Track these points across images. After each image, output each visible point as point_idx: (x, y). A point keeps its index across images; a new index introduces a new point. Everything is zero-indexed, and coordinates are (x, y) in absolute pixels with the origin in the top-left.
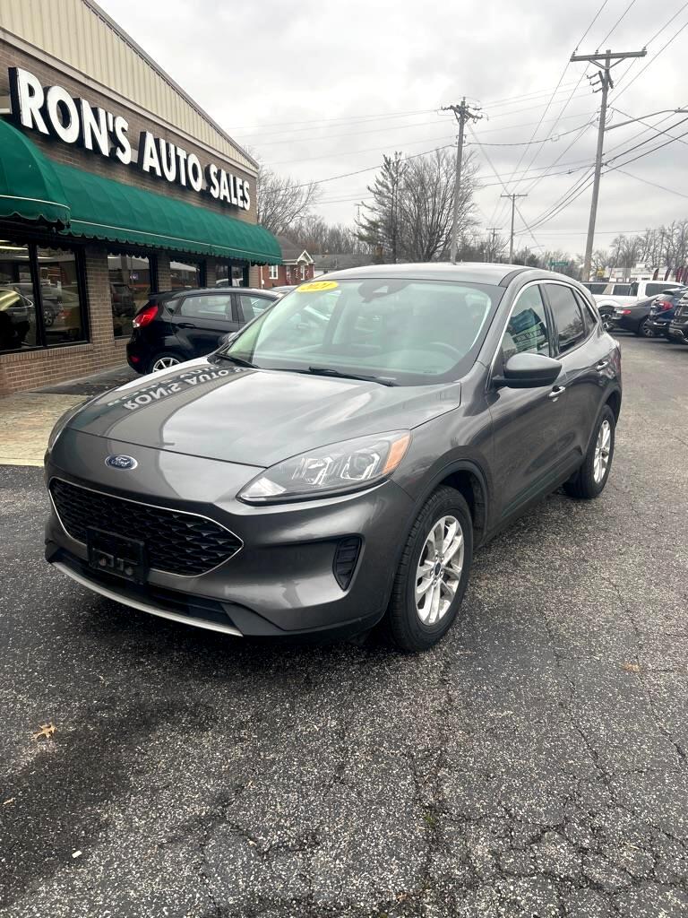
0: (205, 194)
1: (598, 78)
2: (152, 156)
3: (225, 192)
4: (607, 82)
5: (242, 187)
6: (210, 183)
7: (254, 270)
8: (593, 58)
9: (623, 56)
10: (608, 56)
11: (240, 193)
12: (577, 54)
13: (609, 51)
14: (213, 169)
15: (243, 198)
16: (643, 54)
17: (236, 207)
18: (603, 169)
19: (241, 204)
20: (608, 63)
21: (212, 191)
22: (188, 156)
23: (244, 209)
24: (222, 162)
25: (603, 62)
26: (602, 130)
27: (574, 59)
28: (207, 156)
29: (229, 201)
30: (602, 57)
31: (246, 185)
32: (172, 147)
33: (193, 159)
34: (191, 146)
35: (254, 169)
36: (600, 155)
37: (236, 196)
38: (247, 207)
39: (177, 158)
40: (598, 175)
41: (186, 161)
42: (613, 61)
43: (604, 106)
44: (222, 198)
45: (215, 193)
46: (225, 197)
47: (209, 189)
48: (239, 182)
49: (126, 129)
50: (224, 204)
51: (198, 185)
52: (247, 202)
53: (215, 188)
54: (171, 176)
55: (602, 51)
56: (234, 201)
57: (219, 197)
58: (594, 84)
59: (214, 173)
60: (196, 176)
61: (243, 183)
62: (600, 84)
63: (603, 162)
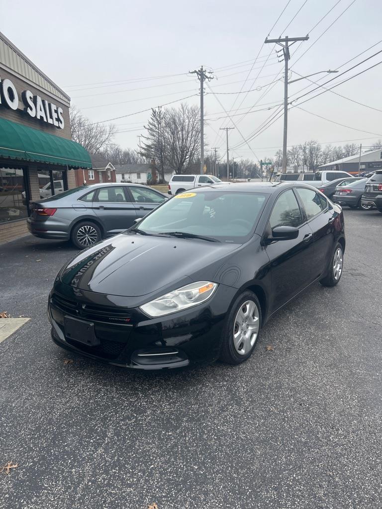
0: (22, 114)
1: (282, 53)
3: (41, 114)
4: (287, 56)
5: (56, 111)
6: (27, 105)
7: (71, 174)
8: (278, 41)
9: (295, 40)
10: (287, 40)
11: (55, 115)
12: (269, 38)
13: (287, 37)
14: (29, 94)
15: (58, 120)
16: (306, 38)
17: (52, 126)
18: (289, 106)
19: (56, 124)
20: (287, 44)
21: (29, 111)
23: (59, 127)
24: (37, 91)
25: (284, 43)
26: (286, 83)
27: (267, 41)
28: (25, 85)
29: (45, 120)
30: (283, 40)
31: (60, 110)
35: (66, 100)
36: (286, 98)
37: (51, 117)
38: (62, 126)
40: (286, 110)
42: (290, 43)
43: (287, 70)
44: (39, 117)
45: (32, 114)
46: (41, 117)
47: (26, 109)
48: (54, 107)
50: (41, 122)
52: (61, 122)
53: (31, 109)
55: (283, 37)
56: (50, 121)
57: (36, 117)
58: (279, 57)
59: (30, 98)
60: (12, 98)
61: (57, 108)
62: (283, 57)
63: (289, 102)
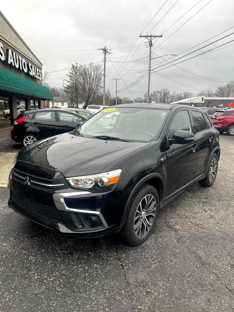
1: (148, 43)
2: (11, 58)
3: (34, 73)
4: (151, 45)
5: (39, 72)
6: (29, 70)
7: (42, 102)
8: (146, 37)
9: (155, 37)
10: (151, 36)
13: (151, 35)
15: (39, 76)
16: (161, 36)
17: (36, 79)
18: (151, 72)
19: (39, 78)
20: (151, 38)
22: (22, 59)
23: (39, 80)
24: (32, 63)
25: (149, 38)
26: (150, 59)
27: (140, 36)
28: (28, 60)
29: (35, 77)
30: (149, 36)
32: (17, 55)
33: (24, 61)
34: (23, 56)
35: (41, 65)
36: (150, 67)
37: (37, 75)
39: (19, 59)
41: (22, 61)
42: (152, 38)
43: (150, 52)
44: (33, 76)
45: (31, 73)
47: (29, 72)
48: (38, 70)
50: (33, 78)
51: (26, 70)
54: (17, 67)
55: (149, 35)
56: (37, 77)
58: (147, 45)
59: (30, 66)
60: (25, 67)
62: (149, 45)
63: (151, 69)
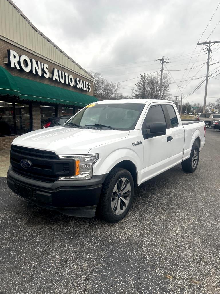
0: (75, 87)
1: (206, 49)
2: (56, 75)
3: (82, 86)
4: (209, 51)
5: (88, 85)
6: (77, 84)
8: (205, 44)
9: (215, 42)
10: (210, 43)
11: (87, 86)
12: (199, 42)
13: (210, 41)
14: (78, 79)
15: (88, 88)
18: (209, 78)
19: (87, 90)
20: (209, 45)
21: (77, 86)
22: (69, 75)
23: (88, 91)
24: (81, 77)
25: (208, 45)
26: (208, 65)
27: (198, 44)
28: (76, 75)
29: (83, 89)
30: (207, 43)
31: (90, 84)
33: (71, 76)
34: (70, 72)
35: (93, 79)
36: (208, 73)
37: (86, 87)
38: (90, 91)
39: (65, 76)
40: (207, 79)
41: (68, 77)
42: (211, 44)
43: (209, 58)
44: (81, 88)
45: (78, 87)
46: (82, 88)
47: (76, 85)
48: (87, 83)
49: (48, 68)
50: (81, 90)
51: (72, 84)
52: (89, 89)
53: (78, 85)
54: (63, 81)
55: (208, 41)
56: (85, 89)
57: (80, 88)
58: (205, 51)
59: (78, 80)
60: (72, 82)
61: (88, 83)
62: (207, 51)
63: (209, 75)
